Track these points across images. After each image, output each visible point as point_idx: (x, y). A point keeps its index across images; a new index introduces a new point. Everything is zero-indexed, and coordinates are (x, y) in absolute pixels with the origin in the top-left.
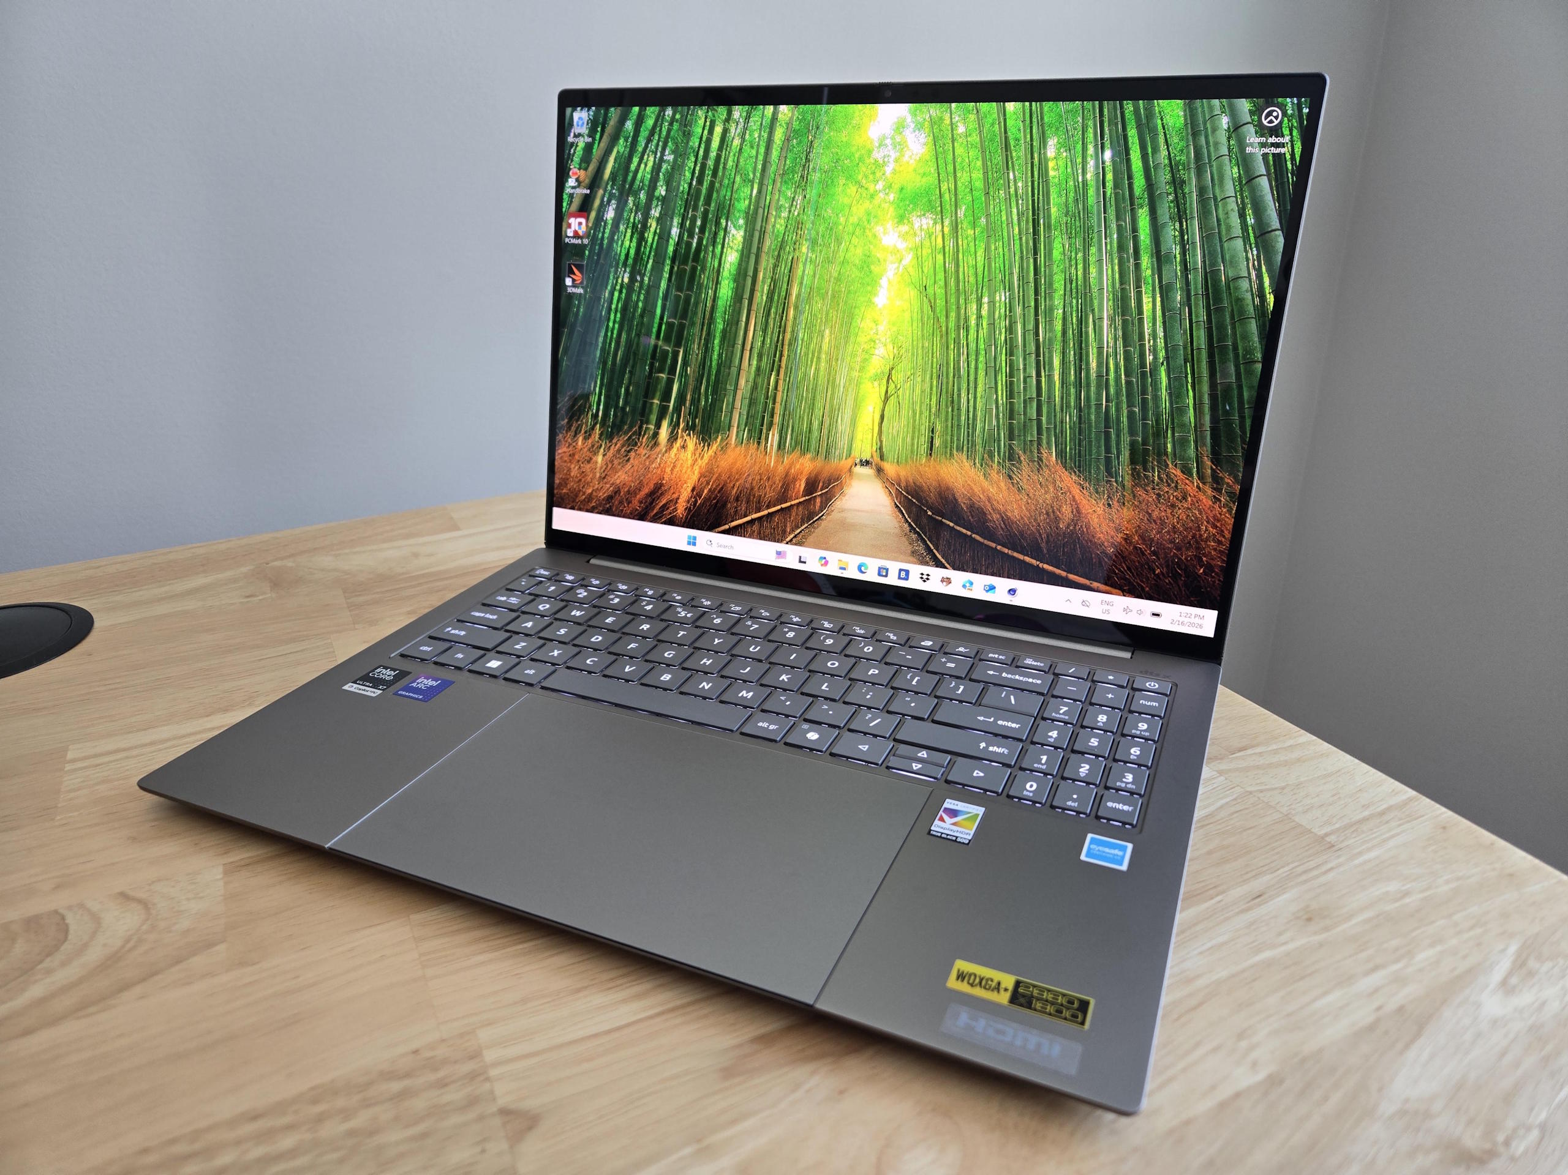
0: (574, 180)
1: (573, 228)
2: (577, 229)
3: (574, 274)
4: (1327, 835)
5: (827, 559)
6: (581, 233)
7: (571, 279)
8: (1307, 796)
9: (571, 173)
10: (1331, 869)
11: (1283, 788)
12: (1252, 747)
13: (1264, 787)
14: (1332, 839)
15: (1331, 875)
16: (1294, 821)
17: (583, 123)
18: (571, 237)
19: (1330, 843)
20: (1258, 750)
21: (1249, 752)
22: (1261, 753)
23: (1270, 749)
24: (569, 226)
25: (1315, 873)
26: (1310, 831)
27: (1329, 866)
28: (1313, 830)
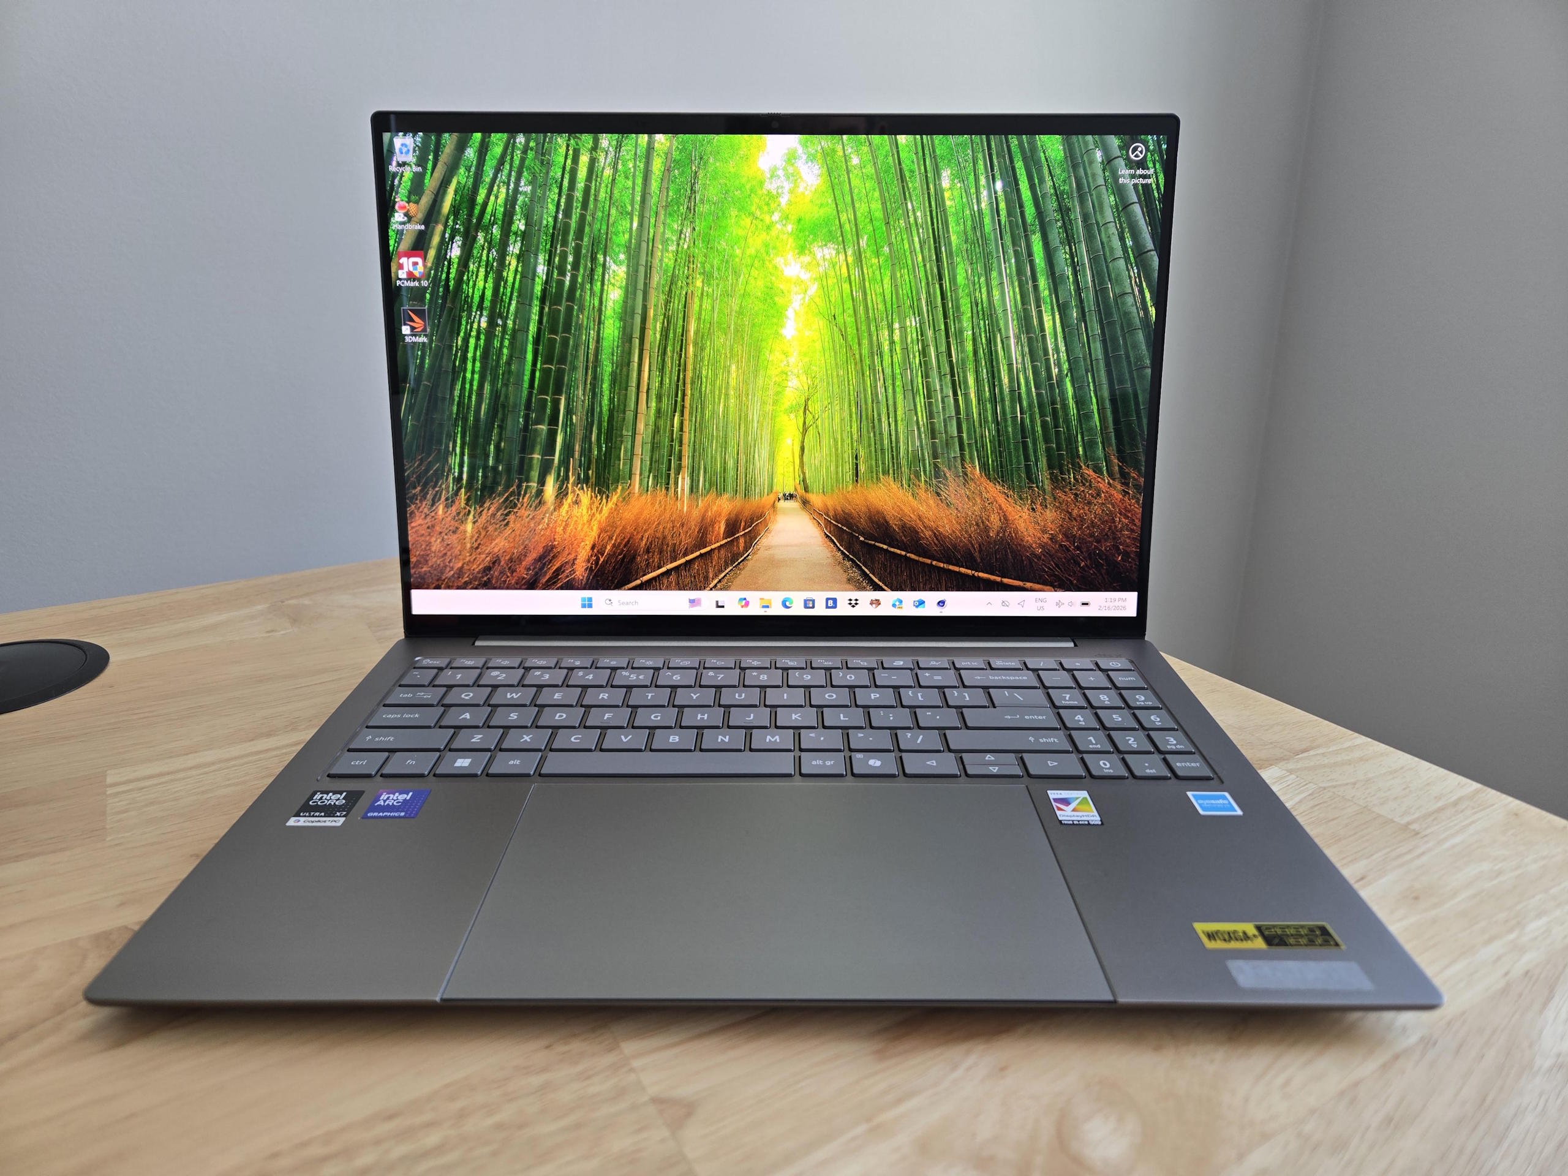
0: (402, 216)
1: (406, 269)
2: (411, 269)
3: (413, 321)
4: (1409, 823)
5: (747, 599)
6: (417, 274)
7: (408, 327)
8: (1379, 789)
9: (397, 207)
10: (1423, 854)
11: (1355, 784)
12: (1312, 748)
13: (1334, 783)
14: (1415, 826)
15: (1425, 859)
16: (1374, 812)
17: (408, 150)
18: (404, 279)
19: (1414, 830)
20: (1320, 751)
21: (1312, 753)
22: (1323, 754)
23: (1330, 750)
24: (401, 267)
25: (1409, 857)
26: (1392, 821)
27: (1420, 851)
28: (1395, 820)
